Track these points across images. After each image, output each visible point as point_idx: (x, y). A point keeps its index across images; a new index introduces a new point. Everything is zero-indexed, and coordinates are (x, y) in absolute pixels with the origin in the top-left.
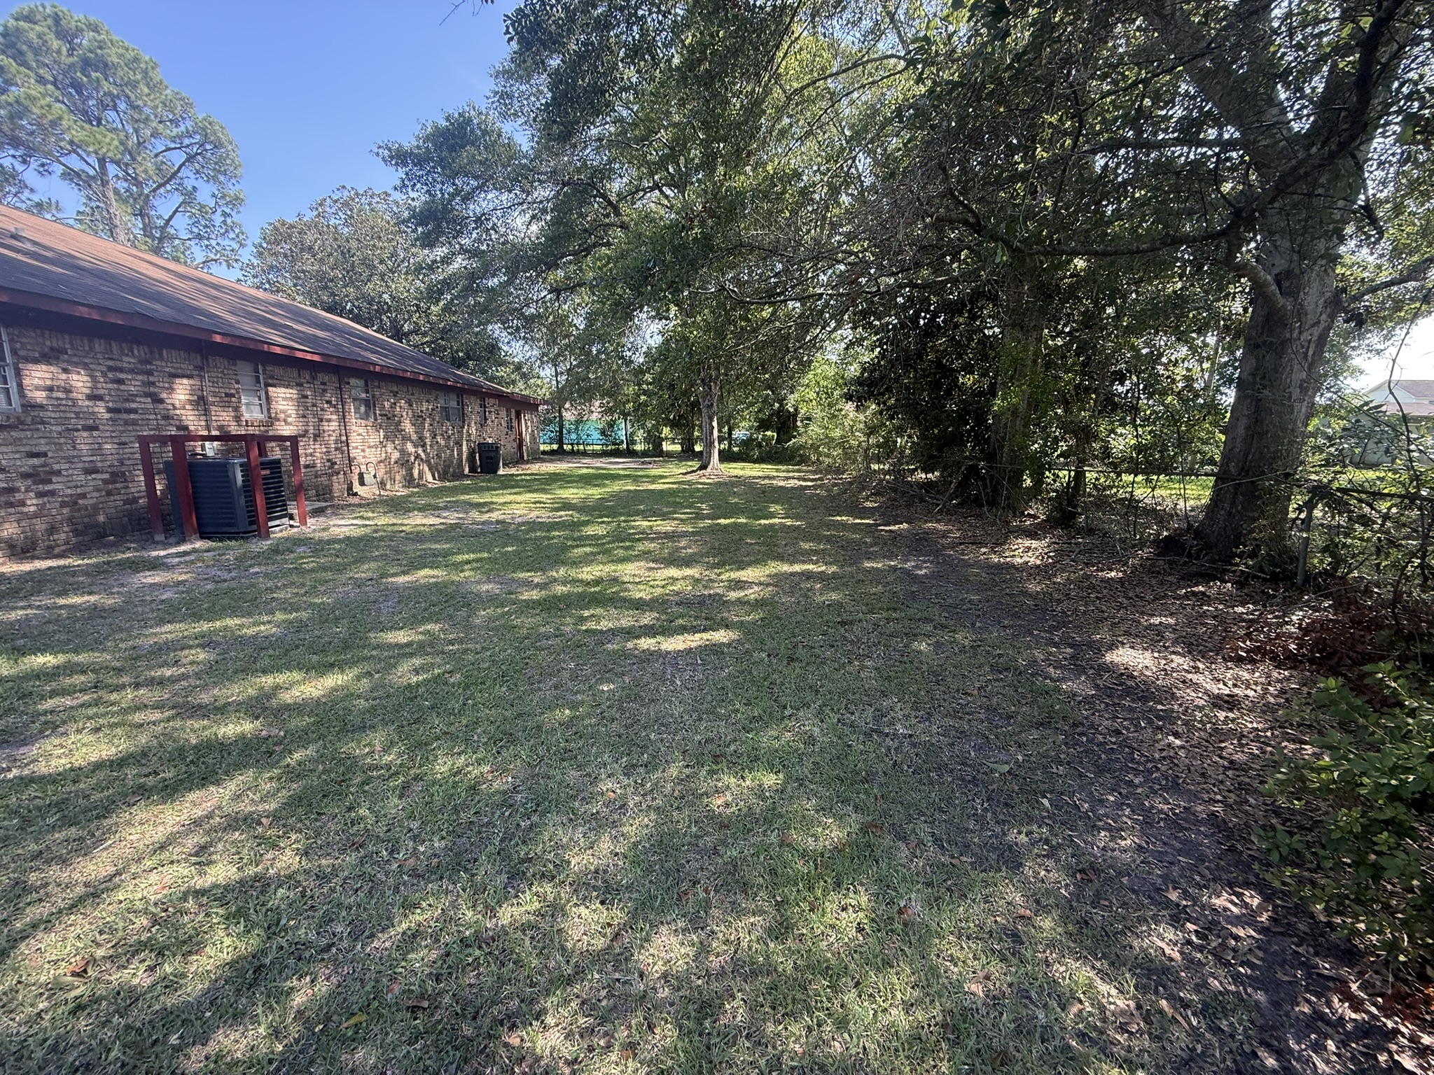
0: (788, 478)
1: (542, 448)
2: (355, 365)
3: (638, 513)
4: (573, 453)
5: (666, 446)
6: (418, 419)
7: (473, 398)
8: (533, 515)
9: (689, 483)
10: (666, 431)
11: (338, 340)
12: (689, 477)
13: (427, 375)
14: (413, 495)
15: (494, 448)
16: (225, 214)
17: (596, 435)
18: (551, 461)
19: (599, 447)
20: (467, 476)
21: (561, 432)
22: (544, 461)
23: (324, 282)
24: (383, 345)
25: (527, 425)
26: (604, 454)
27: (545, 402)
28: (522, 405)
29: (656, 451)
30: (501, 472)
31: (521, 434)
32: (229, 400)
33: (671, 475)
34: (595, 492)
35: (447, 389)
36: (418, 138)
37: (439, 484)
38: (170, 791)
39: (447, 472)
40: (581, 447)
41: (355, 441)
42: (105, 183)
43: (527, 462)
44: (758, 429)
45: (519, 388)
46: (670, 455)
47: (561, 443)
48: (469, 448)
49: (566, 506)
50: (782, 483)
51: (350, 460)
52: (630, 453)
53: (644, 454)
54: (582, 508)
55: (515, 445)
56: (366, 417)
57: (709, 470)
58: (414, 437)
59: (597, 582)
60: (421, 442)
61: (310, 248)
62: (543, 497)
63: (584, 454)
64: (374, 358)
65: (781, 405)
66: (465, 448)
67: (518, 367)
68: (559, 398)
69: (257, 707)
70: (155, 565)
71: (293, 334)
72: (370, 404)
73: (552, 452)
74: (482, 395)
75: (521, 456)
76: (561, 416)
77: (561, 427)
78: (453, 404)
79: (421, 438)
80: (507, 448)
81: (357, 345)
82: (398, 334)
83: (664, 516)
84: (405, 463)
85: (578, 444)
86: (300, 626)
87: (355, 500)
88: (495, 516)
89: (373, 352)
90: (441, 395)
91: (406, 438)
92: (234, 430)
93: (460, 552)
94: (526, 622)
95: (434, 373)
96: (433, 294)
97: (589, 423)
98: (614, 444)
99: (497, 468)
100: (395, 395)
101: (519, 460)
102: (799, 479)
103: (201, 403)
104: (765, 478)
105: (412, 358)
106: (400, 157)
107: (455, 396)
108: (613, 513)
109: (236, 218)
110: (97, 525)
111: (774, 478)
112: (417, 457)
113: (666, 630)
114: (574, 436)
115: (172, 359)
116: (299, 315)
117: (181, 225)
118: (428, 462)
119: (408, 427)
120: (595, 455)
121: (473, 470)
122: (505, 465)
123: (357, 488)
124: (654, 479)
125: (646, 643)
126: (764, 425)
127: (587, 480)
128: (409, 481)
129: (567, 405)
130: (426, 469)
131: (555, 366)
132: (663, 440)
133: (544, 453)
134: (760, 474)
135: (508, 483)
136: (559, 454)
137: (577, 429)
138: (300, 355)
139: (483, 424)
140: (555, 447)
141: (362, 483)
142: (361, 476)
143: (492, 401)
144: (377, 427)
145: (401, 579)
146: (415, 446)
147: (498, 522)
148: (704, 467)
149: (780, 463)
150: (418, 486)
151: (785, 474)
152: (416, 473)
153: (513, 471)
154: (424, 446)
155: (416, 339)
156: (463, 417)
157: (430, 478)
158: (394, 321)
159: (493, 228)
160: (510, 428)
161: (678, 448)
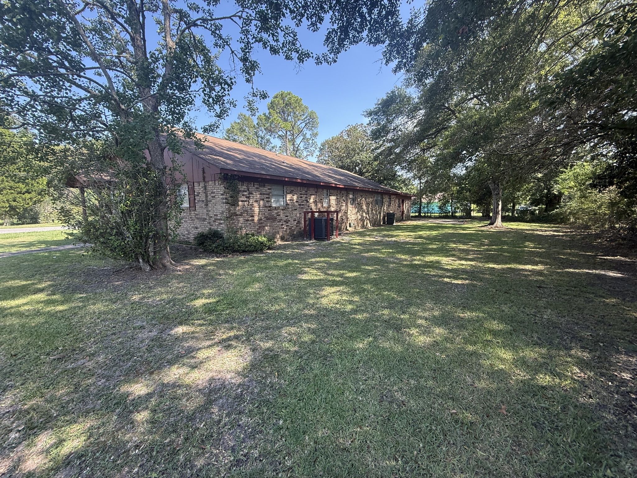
0: (546, 231)
1: (411, 215)
2: (352, 188)
3: (452, 241)
4: (425, 217)
5: (474, 214)
6: (368, 204)
7: (386, 196)
8: (408, 240)
9: (482, 231)
10: (473, 206)
11: (346, 179)
12: (483, 229)
13: (372, 189)
14: (365, 231)
15: (393, 215)
16: (313, 140)
17: (436, 209)
18: (415, 220)
19: (437, 214)
20: (382, 226)
21: (420, 208)
22: (412, 220)
23: (341, 158)
24: (357, 179)
25: (406, 206)
26: (440, 217)
27: (414, 196)
28: (405, 197)
29: (468, 216)
30: (394, 224)
31: (403, 209)
32: (321, 201)
33: (473, 227)
34: (434, 233)
35: (378, 193)
36: (376, 105)
37: (372, 228)
38: (331, 286)
39: (375, 223)
40: (429, 214)
41: (349, 212)
42: (286, 137)
43: (405, 221)
44: (532, 204)
45: (404, 190)
46: (475, 218)
47: (420, 212)
48: (383, 214)
49: (420, 237)
50: (541, 233)
51: (347, 218)
52: (453, 217)
53: (461, 217)
54: (428, 238)
55: (401, 213)
56: (352, 205)
57: (495, 225)
58: (366, 211)
59: (431, 262)
60: (368, 213)
61: (338, 148)
62: (412, 234)
63: (430, 217)
64: (356, 184)
65: (549, 190)
66: (382, 214)
67: (404, 182)
68: (421, 193)
69: (341, 276)
70: (307, 245)
71: (336, 179)
72: (354, 200)
73: (416, 217)
74: (390, 194)
75: (403, 218)
76: (421, 201)
77: (421, 206)
78: (379, 198)
79: (368, 211)
80: (398, 215)
81: (351, 180)
82: (361, 173)
83: (464, 244)
84: (362, 220)
85: (428, 213)
86: (344, 262)
87: (348, 232)
88: (394, 239)
89: (356, 182)
90: (376, 195)
91: (363, 211)
92: (322, 210)
93: (383, 249)
94: (405, 270)
95: (374, 188)
96: (376, 159)
97: (434, 204)
98: (446, 213)
99: (393, 223)
100: (362, 196)
101: (402, 220)
102: (554, 231)
103: (315, 202)
104: (529, 230)
105: (367, 183)
106: (370, 114)
107: (380, 195)
108: (440, 241)
109: (315, 140)
110: (294, 234)
111: (537, 230)
112: (366, 218)
113: (456, 278)
114: (426, 210)
115: (312, 191)
116: (336, 172)
117: (302, 146)
118: (369, 220)
119: (364, 207)
120: (436, 218)
121: (384, 223)
122: (396, 221)
123: (348, 228)
124: (464, 229)
125: (446, 280)
126: (535, 202)
127: (431, 228)
128: (363, 226)
129: (424, 196)
130: (369, 222)
131: (420, 180)
132: (471, 210)
133: (412, 217)
134: (528, 228)
135: (398, 228)
136: (419, 217)
137: (428, 206)
138: (338, 186)
139: (389, 206)
140: (417, 214)
141: (350, 226)
142: (350, 224)
143: (393, 196)
144: (356, 208)
145: (366, 254)
146: (366, 214)
147: (395, 241)
148: (492, 224)
149: (546, 223)
150: (366, 228)
151: (546, 229)
152: (365, 223)
153: (399, 224)
154: (369, 214)
155: (367, 174)
156: (382, 203)
157: (369, 226)
158: (360, 169)
159: (399, 130)
160: (399, 207)
161: (481, 214)
